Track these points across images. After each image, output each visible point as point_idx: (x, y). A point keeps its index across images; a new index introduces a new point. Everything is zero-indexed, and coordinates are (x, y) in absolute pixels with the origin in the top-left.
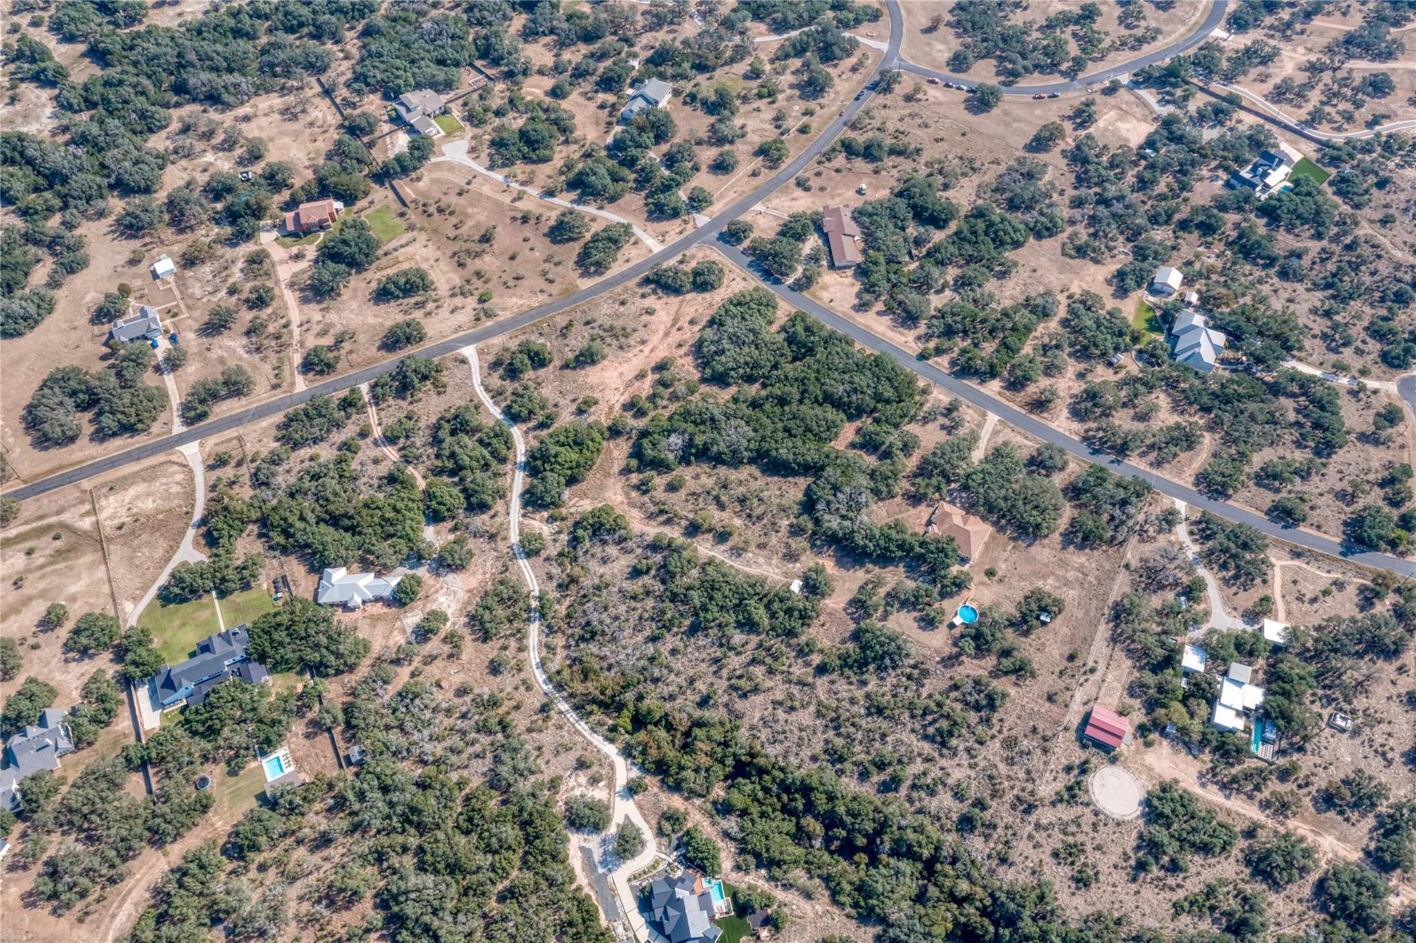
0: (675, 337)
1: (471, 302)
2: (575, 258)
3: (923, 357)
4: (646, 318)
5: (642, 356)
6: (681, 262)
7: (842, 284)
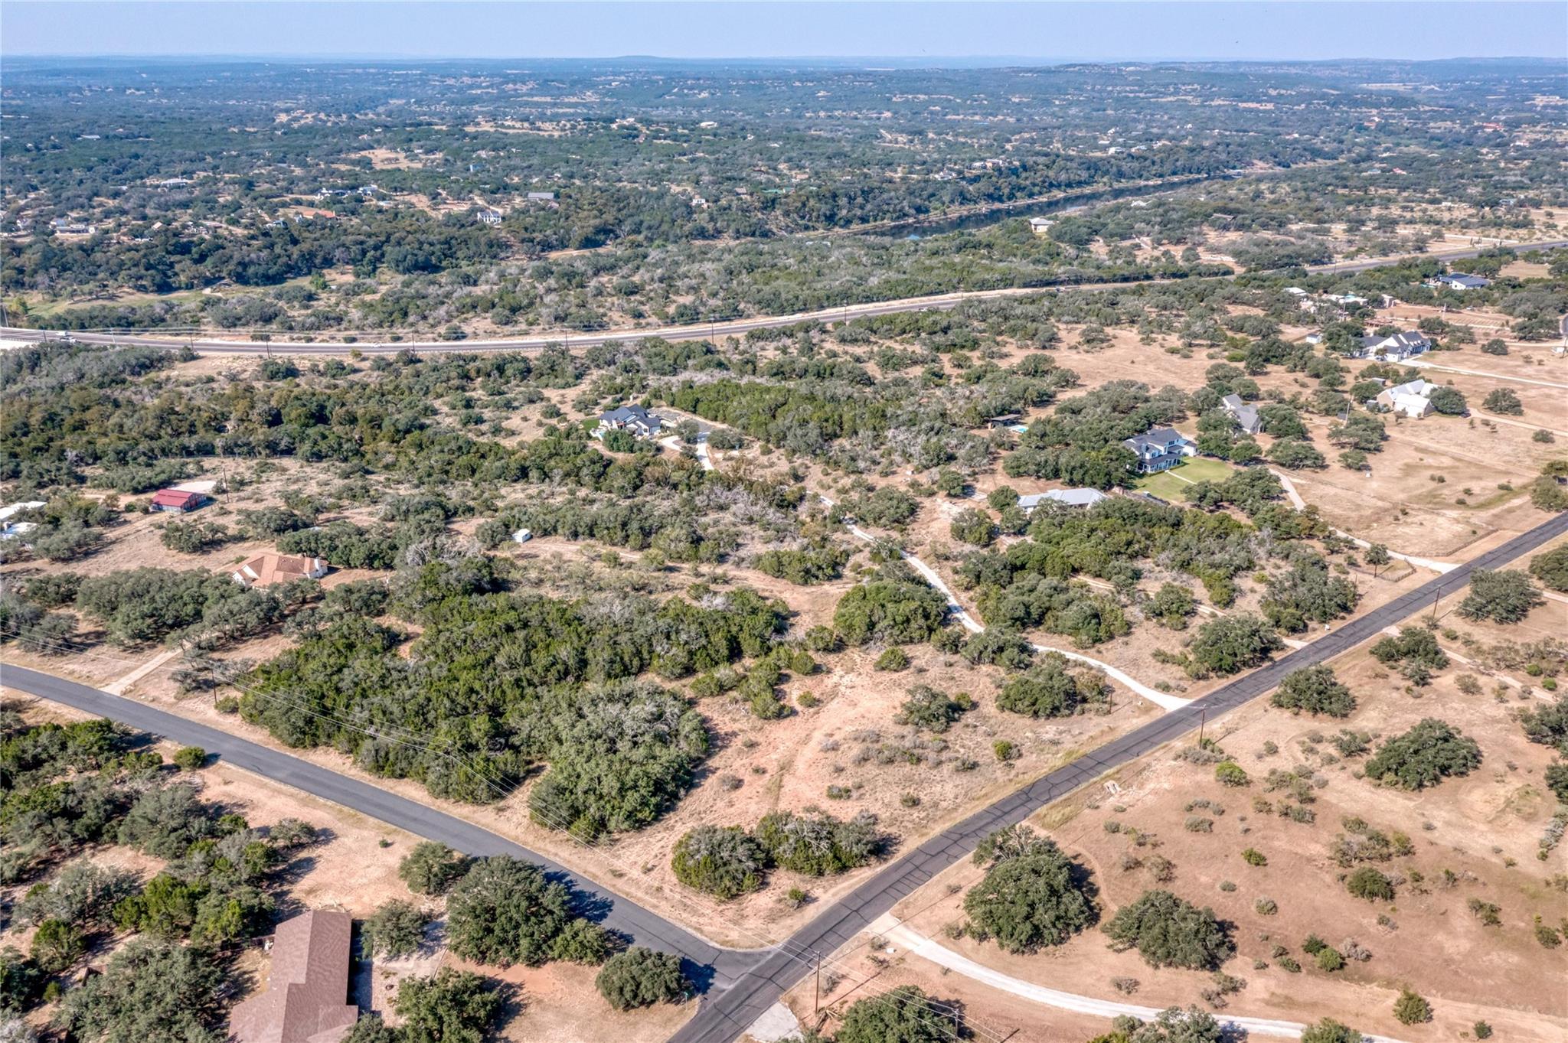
0: (770, 759)
1: (1257, 770)
2: (1098, 879)
3: (203, 761)
4: (844, 782)
5: (826, 729)
6: (803, 900)
7: (347, 890)
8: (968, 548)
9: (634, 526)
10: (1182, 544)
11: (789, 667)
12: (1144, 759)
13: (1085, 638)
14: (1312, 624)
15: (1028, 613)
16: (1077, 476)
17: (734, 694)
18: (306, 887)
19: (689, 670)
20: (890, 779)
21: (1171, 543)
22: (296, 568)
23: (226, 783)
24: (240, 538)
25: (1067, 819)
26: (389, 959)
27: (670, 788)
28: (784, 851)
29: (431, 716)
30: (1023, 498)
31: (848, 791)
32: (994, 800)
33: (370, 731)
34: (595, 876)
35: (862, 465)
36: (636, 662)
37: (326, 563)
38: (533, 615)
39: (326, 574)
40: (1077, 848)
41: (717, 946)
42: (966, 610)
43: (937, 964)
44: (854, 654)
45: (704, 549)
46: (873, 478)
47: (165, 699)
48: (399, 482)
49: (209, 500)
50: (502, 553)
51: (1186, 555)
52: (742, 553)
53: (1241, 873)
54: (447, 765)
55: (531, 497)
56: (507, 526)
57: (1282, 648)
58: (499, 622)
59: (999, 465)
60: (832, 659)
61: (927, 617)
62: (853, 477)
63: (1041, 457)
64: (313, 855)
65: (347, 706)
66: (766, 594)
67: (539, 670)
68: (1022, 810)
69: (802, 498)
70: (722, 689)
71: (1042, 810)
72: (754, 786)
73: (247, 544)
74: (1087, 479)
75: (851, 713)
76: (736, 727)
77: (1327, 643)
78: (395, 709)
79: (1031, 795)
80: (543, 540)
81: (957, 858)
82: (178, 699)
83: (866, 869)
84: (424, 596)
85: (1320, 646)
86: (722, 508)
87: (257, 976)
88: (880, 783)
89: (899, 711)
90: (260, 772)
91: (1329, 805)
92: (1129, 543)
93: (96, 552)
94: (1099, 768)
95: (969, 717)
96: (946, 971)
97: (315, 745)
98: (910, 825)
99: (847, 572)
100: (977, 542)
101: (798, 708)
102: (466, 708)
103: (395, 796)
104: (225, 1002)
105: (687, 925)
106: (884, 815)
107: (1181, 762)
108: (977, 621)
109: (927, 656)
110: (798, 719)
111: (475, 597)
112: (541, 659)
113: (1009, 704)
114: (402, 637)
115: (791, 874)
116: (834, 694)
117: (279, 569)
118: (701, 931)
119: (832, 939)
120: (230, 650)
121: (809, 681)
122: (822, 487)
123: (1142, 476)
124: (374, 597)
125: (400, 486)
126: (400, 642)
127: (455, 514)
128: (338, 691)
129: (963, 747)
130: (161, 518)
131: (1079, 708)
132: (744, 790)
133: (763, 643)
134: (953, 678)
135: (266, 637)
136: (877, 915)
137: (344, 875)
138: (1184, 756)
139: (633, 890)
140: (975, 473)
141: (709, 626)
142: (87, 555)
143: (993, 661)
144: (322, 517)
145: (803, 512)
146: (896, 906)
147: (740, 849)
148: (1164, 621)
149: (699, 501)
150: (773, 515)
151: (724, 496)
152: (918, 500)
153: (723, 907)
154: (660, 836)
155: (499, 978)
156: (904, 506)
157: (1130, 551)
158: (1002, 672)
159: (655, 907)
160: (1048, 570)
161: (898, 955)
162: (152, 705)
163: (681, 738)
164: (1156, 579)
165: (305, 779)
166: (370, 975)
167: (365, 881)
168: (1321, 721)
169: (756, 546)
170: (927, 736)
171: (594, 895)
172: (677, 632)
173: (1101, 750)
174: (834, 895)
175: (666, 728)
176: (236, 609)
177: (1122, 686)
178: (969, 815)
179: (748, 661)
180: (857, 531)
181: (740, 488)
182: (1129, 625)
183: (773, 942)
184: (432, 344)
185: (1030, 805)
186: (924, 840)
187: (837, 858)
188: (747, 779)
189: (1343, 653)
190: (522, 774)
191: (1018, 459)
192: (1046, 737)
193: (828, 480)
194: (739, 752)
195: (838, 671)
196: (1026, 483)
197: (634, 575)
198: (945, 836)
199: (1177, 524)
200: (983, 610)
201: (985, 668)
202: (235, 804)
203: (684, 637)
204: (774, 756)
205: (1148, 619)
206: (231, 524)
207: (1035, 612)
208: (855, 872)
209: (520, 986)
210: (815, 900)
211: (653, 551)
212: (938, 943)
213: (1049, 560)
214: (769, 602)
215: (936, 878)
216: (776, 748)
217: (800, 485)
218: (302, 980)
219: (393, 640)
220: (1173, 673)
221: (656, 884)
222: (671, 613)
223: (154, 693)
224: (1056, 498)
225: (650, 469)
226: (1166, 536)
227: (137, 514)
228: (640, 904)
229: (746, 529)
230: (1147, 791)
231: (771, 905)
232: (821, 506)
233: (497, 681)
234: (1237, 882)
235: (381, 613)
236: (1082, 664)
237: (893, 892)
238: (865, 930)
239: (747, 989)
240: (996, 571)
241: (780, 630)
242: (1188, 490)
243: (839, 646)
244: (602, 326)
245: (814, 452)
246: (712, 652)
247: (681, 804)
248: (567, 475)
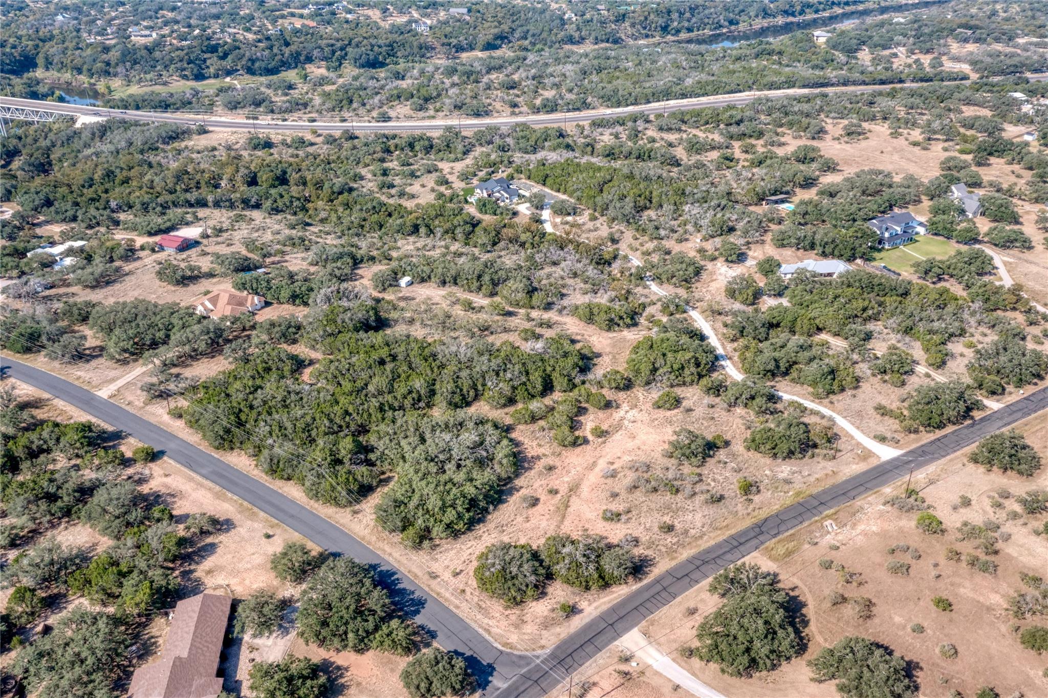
0: (561, 482)
1: (952, 520)
2: (810, 611)
3: (153, 456)
4: (617, 506)
5: (609, 458)
6: (571, 610)
7: (235, 573)
8: (737, 306)
9: (486, 278)
10: (908, 312)
11: (587, 402)
12: (858, 503)
13: (821, 390)
14: (1010, 388)
15: (778, 367)
16: (828, 250)
17: (542, 423)
18: (207, 568)
19: (511, 401)
20: (653, 506)
21: (898, 311)
22: (241, 303)
23: (166, 476)
24: (210, 275)
25: (789, 553)
26: (254, 636)
27: (482, 504)
28: (560, 568)
29: (314, 433)
30: (784, 266)
31: (619, 515)
32: (733, 532)
33: (270, 441)
34: (416, 576)
35: (663, 233)
36: (472, 393)
37: (263, 299)
38: (400, 350)
39: (262, 308)
40: (796, 581)
41: (500, 647)
42: (730, 359)
43: (670, 680)
44: (639, 392)
45: (537, 298)
46: (668, 244)
47: (137, 403)
48: (328, 233)
49: (197, 243)
50: (389, 296)
51: (909, 323)
52: (565, 302)
53: (930, 617)
54: (319, 476)
55: (418, 249)
56: (396, 274)
57: (983, 408)
58: (375, 356)
59: (768, 237)
60: (622, 395)
61: (698, 365)
62: (655, 242)
63: (800, 234)
64: (216, 541)
65: (256, 421)
66: (579, 338)
67: (399, 397)
68: (755, 542)
69: (615, 257)
70: (534, 419)
71: (771, 543)
72: (548, 504)
73: (215, 280)
74: (836, 252)
75: (630, 445)
76: (541, 451)
77: (1020, 406)
78: (289, 425)
79: (763, 529)
80: (420, 286)
81: (697, 582)
82: (146, 404)
83: (624, 586)
84: (325, 331)
85: (1014, 409)
86: (555, 264)
87: (160, 641)
88: (645, 509)
89: (666, 446)
90: (190, 468)
91: (1010, 558)
92: (864, 310)
93: (114, 281)
94: (821, 508)
95: (722, 454)
96: (677, 688)
97: (232, 449)
98: (664, 549)
99: (642, 320)
100: (744, 302)
101: (590, 437)
102: (341, 427)
103: (281, 495)
104: (134, 661)
105: (480, 626)
106: (644, 539)
107: (888, 508)
108: (737, 369)
109: (695, 398)
110: (589, 447)
111: (362, 334)
112: (400, 389)
113: (754, 444)
114: (307, 362)
115: (565, 585)
116: (619, 427)
117: (228, 304)
118: (489, 632)
119: (590, 648)
120: (187, 366)
121: (601, 414)
122: (632, 249)
123: (879, 251)
124: (290, 330)
125: (329, 237)
126: (305, 367)
127: (362, 261)
128: (251, 407)
129: (714, 480)
130: (161, 256)
131: (810, 453)
132: (539, 508)
133: (570, 380)
134: (713, 418)
135: (213, 357)
136: (627, 630)
137: (235, 560)
138: (891, 502)
139: (442, 591)
140: (748, 243)
141: (531, 367)
142: (108, 283)
143: (746, 405)
144: (268, 260)
145: (616, 268)
146: (644, 623)
147: (526, 566)
148: (887, 378)
149: (538, 258)
150: (591, 272)
151: (555, 254)
152: (702, 263)
153: (509, 612)
154: (470, 544)
155: (332, 660)
156: (691, 269)
157: (865, 315)
158: (752, 415)
159: (457, 607)
160: (797, 329)
161: (639, 669)
162: (127, 408)
163: (495, 462)
164: (884, 340)
165: (222, 476)
166: (239, 649)
167: (249, 566)
168: (1009, 478)
169: (578, 298)
170: (687, 469)
171: (413, 593)
172: (505, 371)
173: (824, 492)
174: (596, 608)
175: (485, 454)
176: (191, 336)
177: (848, 435)
178: (712, 543)
179: (557, 395)
180: (654, 287)
181: (571, 247)
182: (858, 380)
183: (543, 647)
184: (367, 124)
185: (761, 538)
186: (673, 563)
187: (601, 577)
188: (543, 498)
189: (1033, 416)
190: (375, 484)
191: (782, 233)
192: (781, 476)
193: (636, 244)
194: (540, 474)
195: (625, 406)
196: (788, 252)
197: (483, 317)
198: (690, 561)
199: (906, 294)
200: (743, 360)
201: (739, 410)
202: (169, 494)
203: (509, 375)
204: (566, 479)
205: (874, 375)
206: (205, 264)
207: (783, 365)
208: (615, 589)
209: (347, 669)
210: (581, 611)
211: (497, 299)
212: (674, 660)
213: (799, 322)
214: (578, 346)
215: (679, 599)
216: (568, 472)
217: (615, 246)
218: (185, 654)
219: (299, 364)
220: (890, 426)
221: (461, 587)
222: (503, 354)
223: (130, 398)
224: (810, 269)
225: (505, 230)
226: (895, 305)
227: (147, 252)
228: (446, 604)
229: (570, 282)
230: (858, 531)
231: (546, 613)
232: (629, 265)
233: (366, 406)
234: (925, 625)
235: (295, 342)
236: (817, 413)
237: (642, 609)
238: (616, 643)
239: (517, 688)
240: (756, 329)
241: (584, 370)
242: (917, 265)
243: (628, 385)
244: (487, 114)
245: (628, 221)
246: (529, 388)
247: (490, 517)
248: (447, 232)
